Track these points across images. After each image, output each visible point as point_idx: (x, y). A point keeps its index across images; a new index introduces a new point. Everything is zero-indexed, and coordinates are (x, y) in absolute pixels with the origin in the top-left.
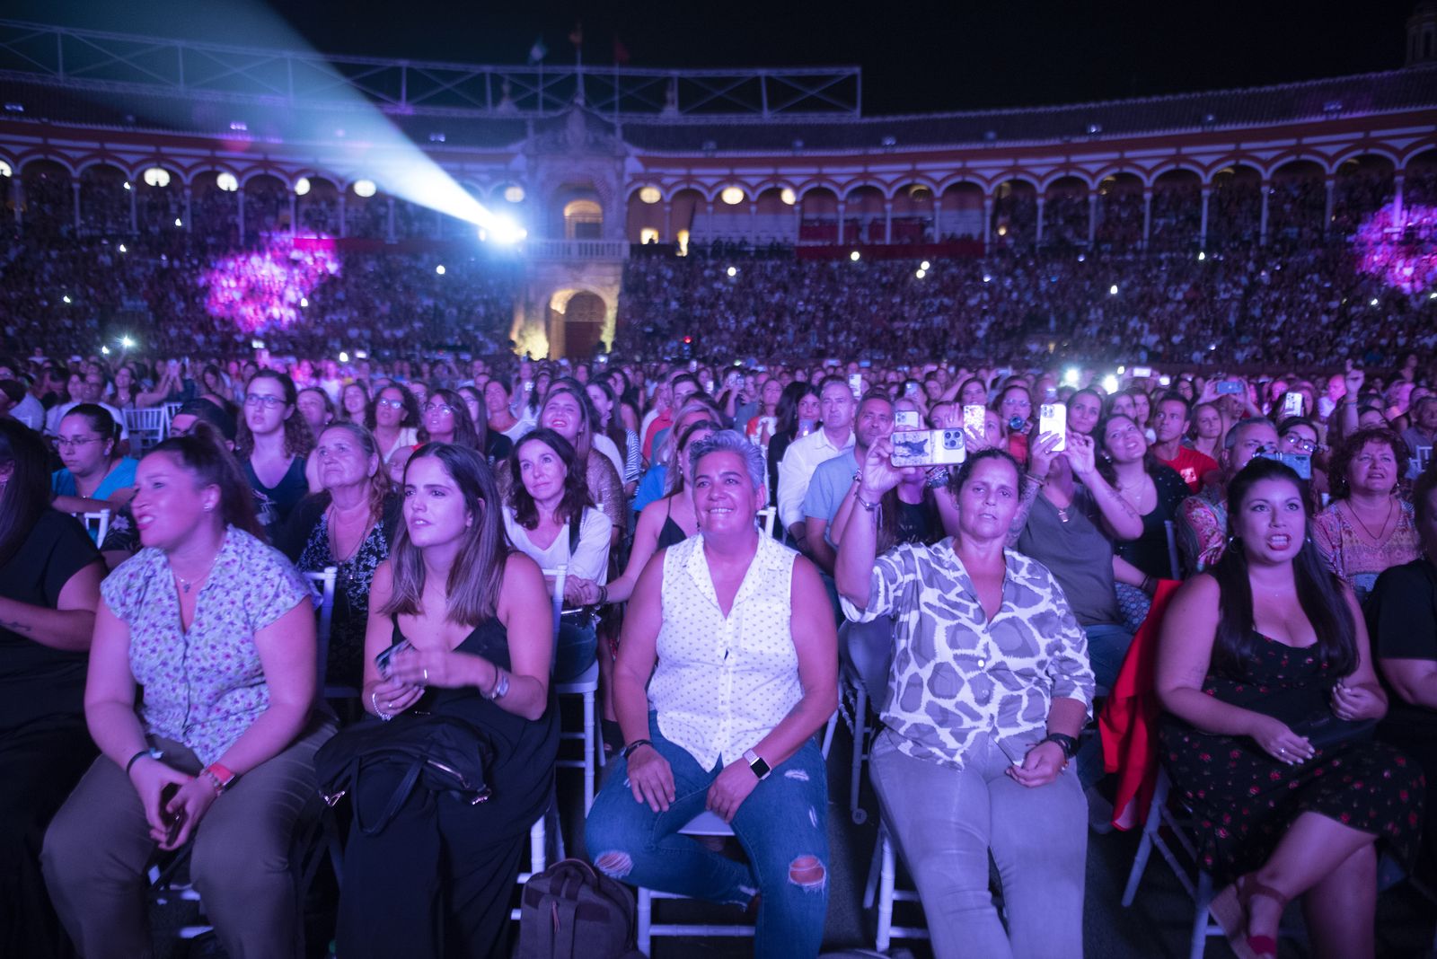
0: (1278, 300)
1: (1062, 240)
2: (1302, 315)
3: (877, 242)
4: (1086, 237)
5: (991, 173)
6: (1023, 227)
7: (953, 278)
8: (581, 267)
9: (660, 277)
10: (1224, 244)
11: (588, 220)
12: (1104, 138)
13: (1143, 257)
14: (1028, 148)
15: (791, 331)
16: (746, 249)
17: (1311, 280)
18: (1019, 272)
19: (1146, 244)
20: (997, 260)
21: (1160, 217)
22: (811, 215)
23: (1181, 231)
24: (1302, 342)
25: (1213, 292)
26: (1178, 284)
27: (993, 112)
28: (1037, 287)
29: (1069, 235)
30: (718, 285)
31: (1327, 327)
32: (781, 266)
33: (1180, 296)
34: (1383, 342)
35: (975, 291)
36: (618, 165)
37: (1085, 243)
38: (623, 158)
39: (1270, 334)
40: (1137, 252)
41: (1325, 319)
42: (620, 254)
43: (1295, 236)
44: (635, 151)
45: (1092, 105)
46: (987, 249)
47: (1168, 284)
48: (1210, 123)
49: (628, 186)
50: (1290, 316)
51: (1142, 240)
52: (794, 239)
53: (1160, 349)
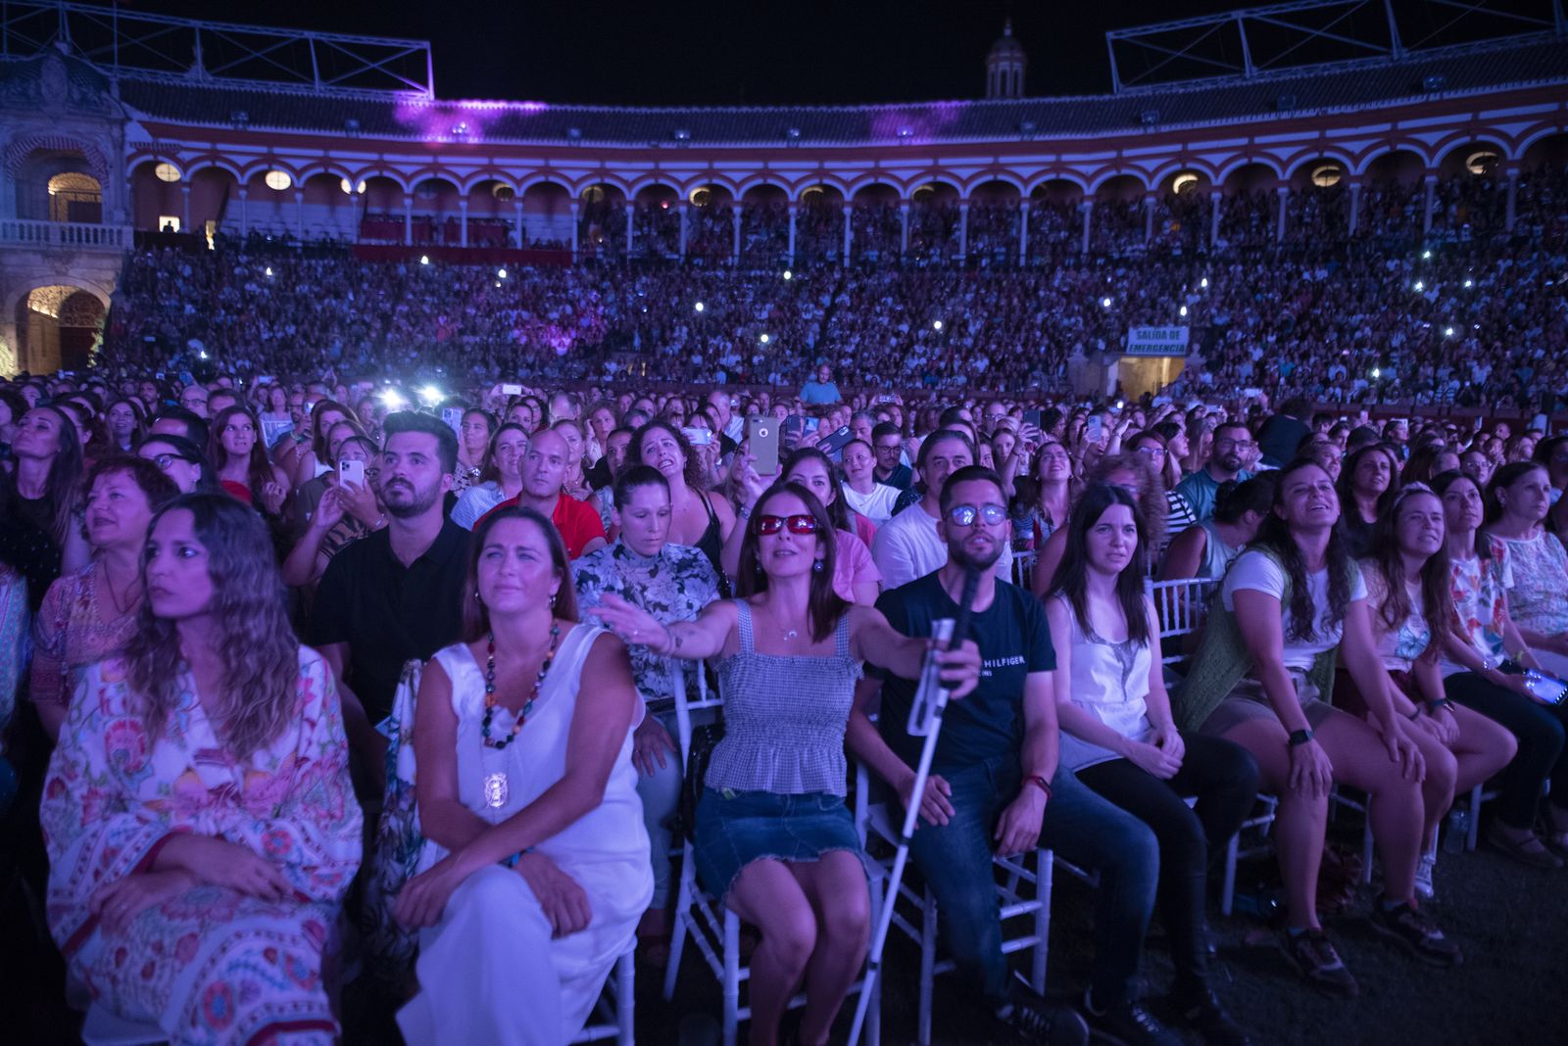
0: (855, 322)
1: (653, 252)
2: (874, 337)
3: (452, 245)
4: (678, 252)
5: (577, 175)
6: (614, 236)
7: (535, 287)
8: (68, 258)
9: (174, 273)
10: (810, 264)
11: (81, 198)
12: (692, 146)
13: (734, 274)
14: (615, 150)
15: (338, 344)
16: (290, 244)
17: (885, 303)
18: (606, 284)
19: (736, 260)
20: (584, 271)
21: (752, 233)
22: (375, 210)
23: (770, 249)
24: (871, 363)
25: (795, 313)
26: (764, 303)
27: (580, 108)
28: (624, 300)
29: (661, 246)
30: (251, 287)
31: (894, 350)
32: (336, 266)
33: (765, 315)
34: (942, 365)
35: (558, 302)
36: (116, 132)
37: (676, 257)
38: (122, 123)
39: (841, 355)
40: (727, 269)
41: (893, 341)
42: (120, 242)
43: (875, 259)
44: (138, 115)
45: (683, 110)
46: (575, 259)
47: (754, 302)
48: (795, 139)
49: (130, 159)
50: (863, 338)
51: (733, 256)
52: (352, 235)
53: (739, 370)
